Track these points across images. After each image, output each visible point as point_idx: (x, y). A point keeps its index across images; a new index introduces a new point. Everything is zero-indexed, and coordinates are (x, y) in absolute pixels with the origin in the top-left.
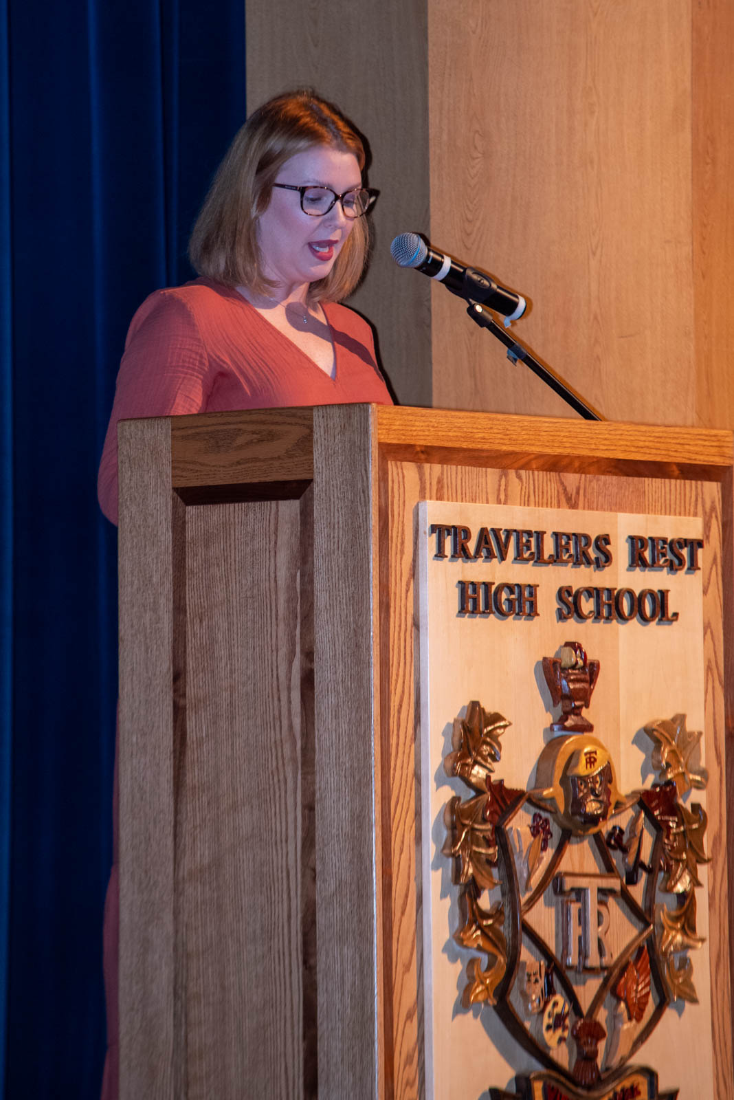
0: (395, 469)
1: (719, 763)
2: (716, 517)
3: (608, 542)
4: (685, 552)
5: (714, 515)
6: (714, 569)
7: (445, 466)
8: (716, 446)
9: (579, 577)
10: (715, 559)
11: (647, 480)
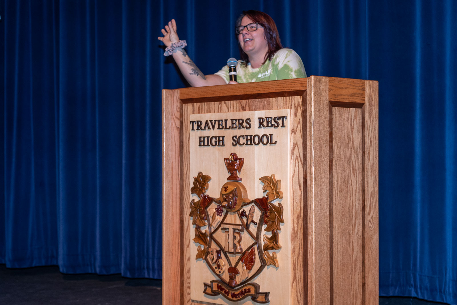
3: (250, 120)
4: (280, 122)
5: (299, 107)
7: (201, 103)
8: (300, 84)
10: (299, 122)
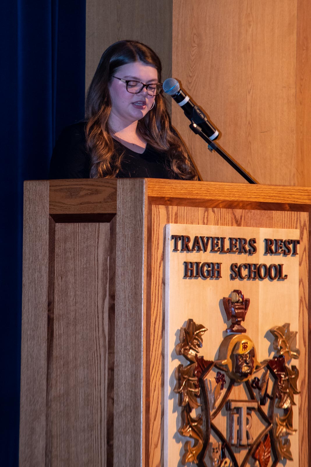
0: (155, 209)
1: (305, 346)
2: (306, 229)
3: (255, 242)
4: (291, 246)
5: (305, 228)
6: (305, 253)
7: (179, 207)
8: (307, 195)
9: (241, 259)
10: (305, 249)
11: (274, 212)
